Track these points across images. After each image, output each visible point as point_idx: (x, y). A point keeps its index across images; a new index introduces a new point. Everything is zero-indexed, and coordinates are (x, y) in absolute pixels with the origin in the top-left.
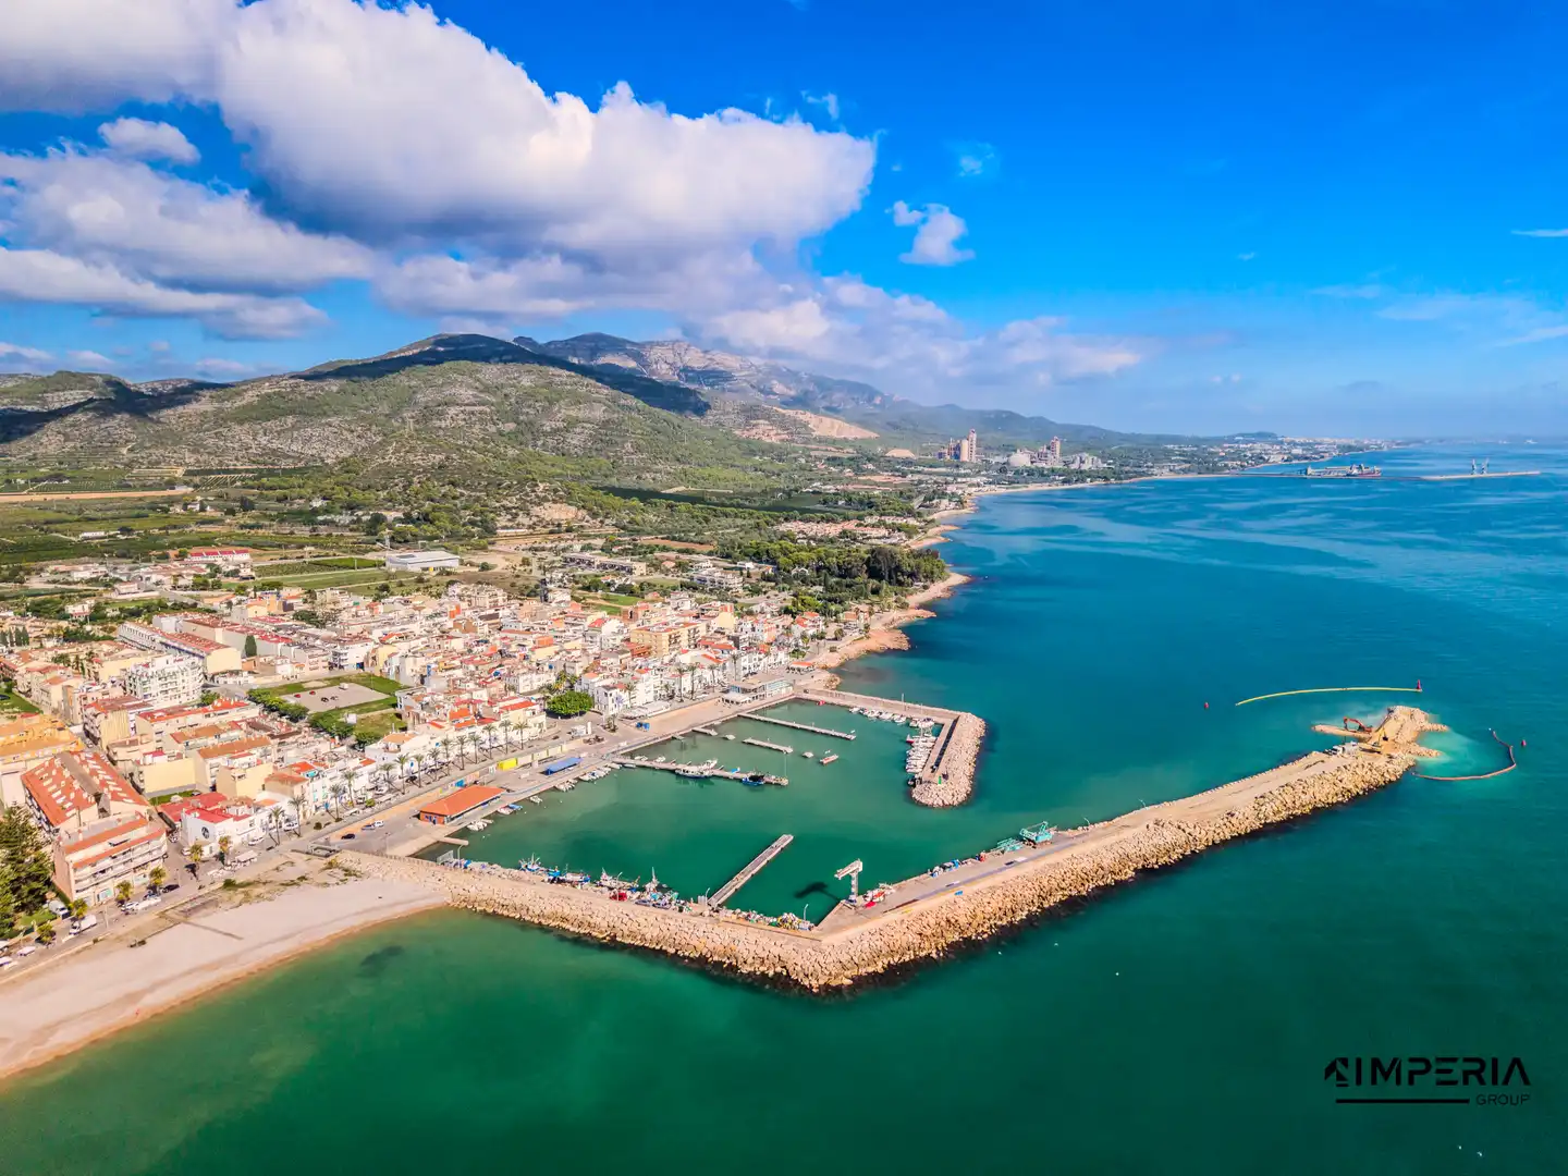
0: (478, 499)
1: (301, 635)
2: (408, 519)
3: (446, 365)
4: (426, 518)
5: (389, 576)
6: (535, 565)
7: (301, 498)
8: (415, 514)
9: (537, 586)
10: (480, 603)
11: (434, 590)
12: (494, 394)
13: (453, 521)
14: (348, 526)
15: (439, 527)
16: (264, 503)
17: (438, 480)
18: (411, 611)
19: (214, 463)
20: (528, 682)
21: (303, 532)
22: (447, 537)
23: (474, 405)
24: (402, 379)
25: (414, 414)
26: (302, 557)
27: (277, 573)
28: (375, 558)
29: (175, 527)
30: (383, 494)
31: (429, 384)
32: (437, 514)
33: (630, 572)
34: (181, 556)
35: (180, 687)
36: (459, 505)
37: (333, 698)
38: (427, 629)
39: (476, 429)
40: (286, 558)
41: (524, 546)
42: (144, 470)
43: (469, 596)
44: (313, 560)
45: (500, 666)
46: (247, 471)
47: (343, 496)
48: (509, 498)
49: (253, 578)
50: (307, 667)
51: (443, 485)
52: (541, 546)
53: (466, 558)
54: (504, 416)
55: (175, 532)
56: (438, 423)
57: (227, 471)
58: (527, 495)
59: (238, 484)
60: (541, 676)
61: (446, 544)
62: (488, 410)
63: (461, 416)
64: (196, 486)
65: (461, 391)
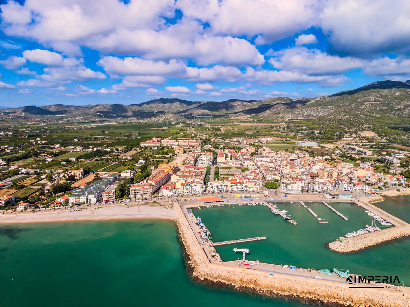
1: (242, 157)
3: (371, 90)
7: (303, 126)
8: (322, 132)
12: (384, 98)
14: (304, 134)
16: (294, 127)
19: (295, 117)
20: (270, 177)
21: (293, 134)
24: (356, 95)
27: (271, 143)
28: (299, 142)
29: (269, 132)
31: (363, 96)
33: (365, 154)
34: (258, 138)
36: (338, 130)
40: (279, 140)
44: (284, 141)
46: (302, 119)
47: (312, 126)
48: (353, 129)
53: (322, 145)
55: (267, 132)
58: (359, 128)
62: (378, 103)
64: (286, 123)
65: (371, 98)
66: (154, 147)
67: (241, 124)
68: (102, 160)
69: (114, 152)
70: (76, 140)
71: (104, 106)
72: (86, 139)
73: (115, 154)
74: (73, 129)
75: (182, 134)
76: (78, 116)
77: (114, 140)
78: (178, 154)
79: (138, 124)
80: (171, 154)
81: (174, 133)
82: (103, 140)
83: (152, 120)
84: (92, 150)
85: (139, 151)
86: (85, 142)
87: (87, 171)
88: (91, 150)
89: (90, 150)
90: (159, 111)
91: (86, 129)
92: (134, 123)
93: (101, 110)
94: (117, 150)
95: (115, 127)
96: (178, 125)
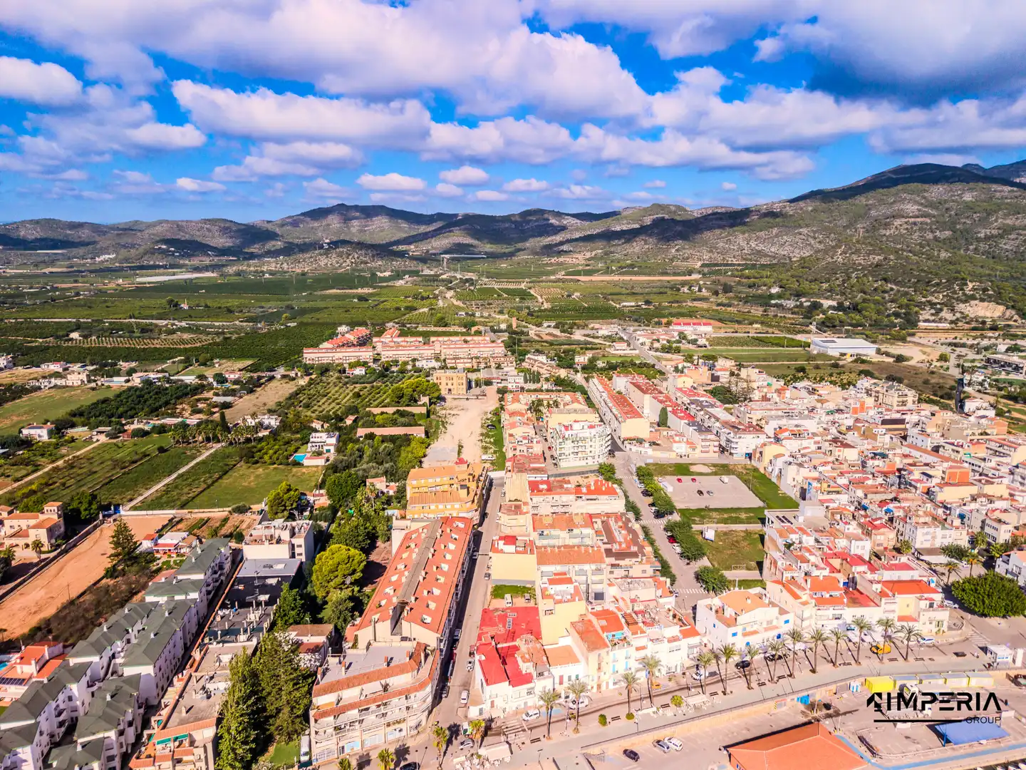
0: (906, 294)
1: (707, 413)
2: (840, 307)
3: (900, 187)
4: (855, 308)
5: (811, 358)
6: (953, 360)
7: (765, 286)
8: (847, 304)
9: (952, 388)
10: (888, 400)
11: (845, 378)
12: (937, 208)
13: (878, 312)
14: (792, 309)
15: (865, 317)
16: (740, 288)
17: (873, 276)
18: (814, 403)
19: (719, 259)
20: (929, 537)
21: (757, 311)
22: (870, 325)
23: (918, 217)
24: (861, 200)
25: (865, 225)
26: (749, 332)
27: (725, 345)
28: (804, 340)
29: (677, 302)
30: (825, 286)
31: (881, 202)
32: (864, 305)
34: (669, 324)
35: (588, 450)
36: (887, 298)
37: (708, 492)
38: (825, 426)
39: (916, 236)
40: (736, 332)
41: (943, 340)
42: (679, 263)
43: (877, 392)
44: (755, 335)
45: (895, 499)
46: (739, 265)
47: (795, 286)
48: (936, 295)
49: (706, 347)
50: (699, 449)
51: (877, 281)
52: (962, 341)
53: (884, 348)
54: (942, 226)
55: (676, 305)
56: (883, 232)
57: (727, 265)
58: (955, 292)
59: (729, 273)
60: (947, 532)
61: (867, 332)
62: (929, 221)
63: (905, 226)
64: (704, 275)
65: (908, 207)
66: (352, 366)
67: (582, 278)
68: (162, 430)
69: (210, 387)
70: (75, 335)
71: (178, 226)
72: (113, 330)
73: (216, 399)
74: (78, 294)
75: (426, 310)
76: (102, 254)
77: (209, 333)
78: (448, 397)
79: (278, 276)
80: (425, 400)
81: (398, 309)
82: (170, 337)
83: (319, 266)
84: (128, 381)
85: (303, 382)
86: (108, 343)
87: (84, 514)
88: (123, 379)
89: (118, 382)
90: (335, 239)
91: (122, 293)
92: (267, 276)
93: (169, 236)
94: (221, 379)
95: (212, 288)
96: (401, 282)
